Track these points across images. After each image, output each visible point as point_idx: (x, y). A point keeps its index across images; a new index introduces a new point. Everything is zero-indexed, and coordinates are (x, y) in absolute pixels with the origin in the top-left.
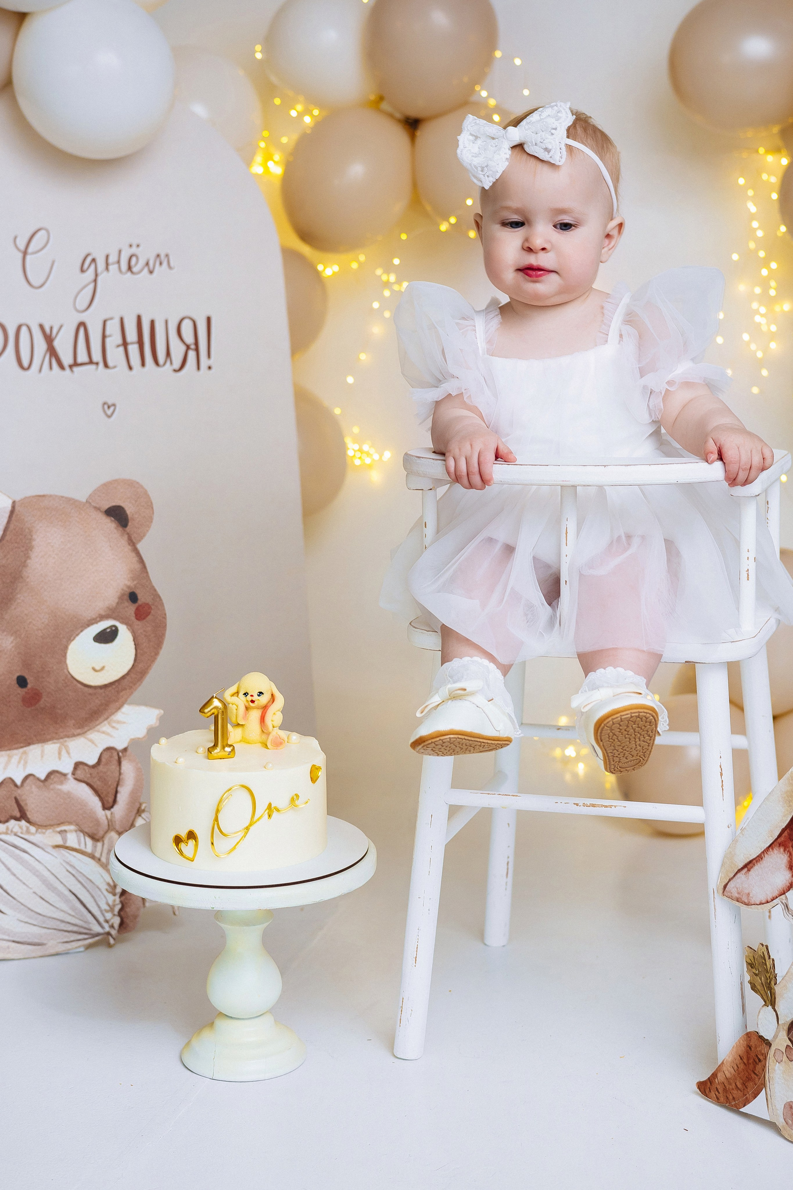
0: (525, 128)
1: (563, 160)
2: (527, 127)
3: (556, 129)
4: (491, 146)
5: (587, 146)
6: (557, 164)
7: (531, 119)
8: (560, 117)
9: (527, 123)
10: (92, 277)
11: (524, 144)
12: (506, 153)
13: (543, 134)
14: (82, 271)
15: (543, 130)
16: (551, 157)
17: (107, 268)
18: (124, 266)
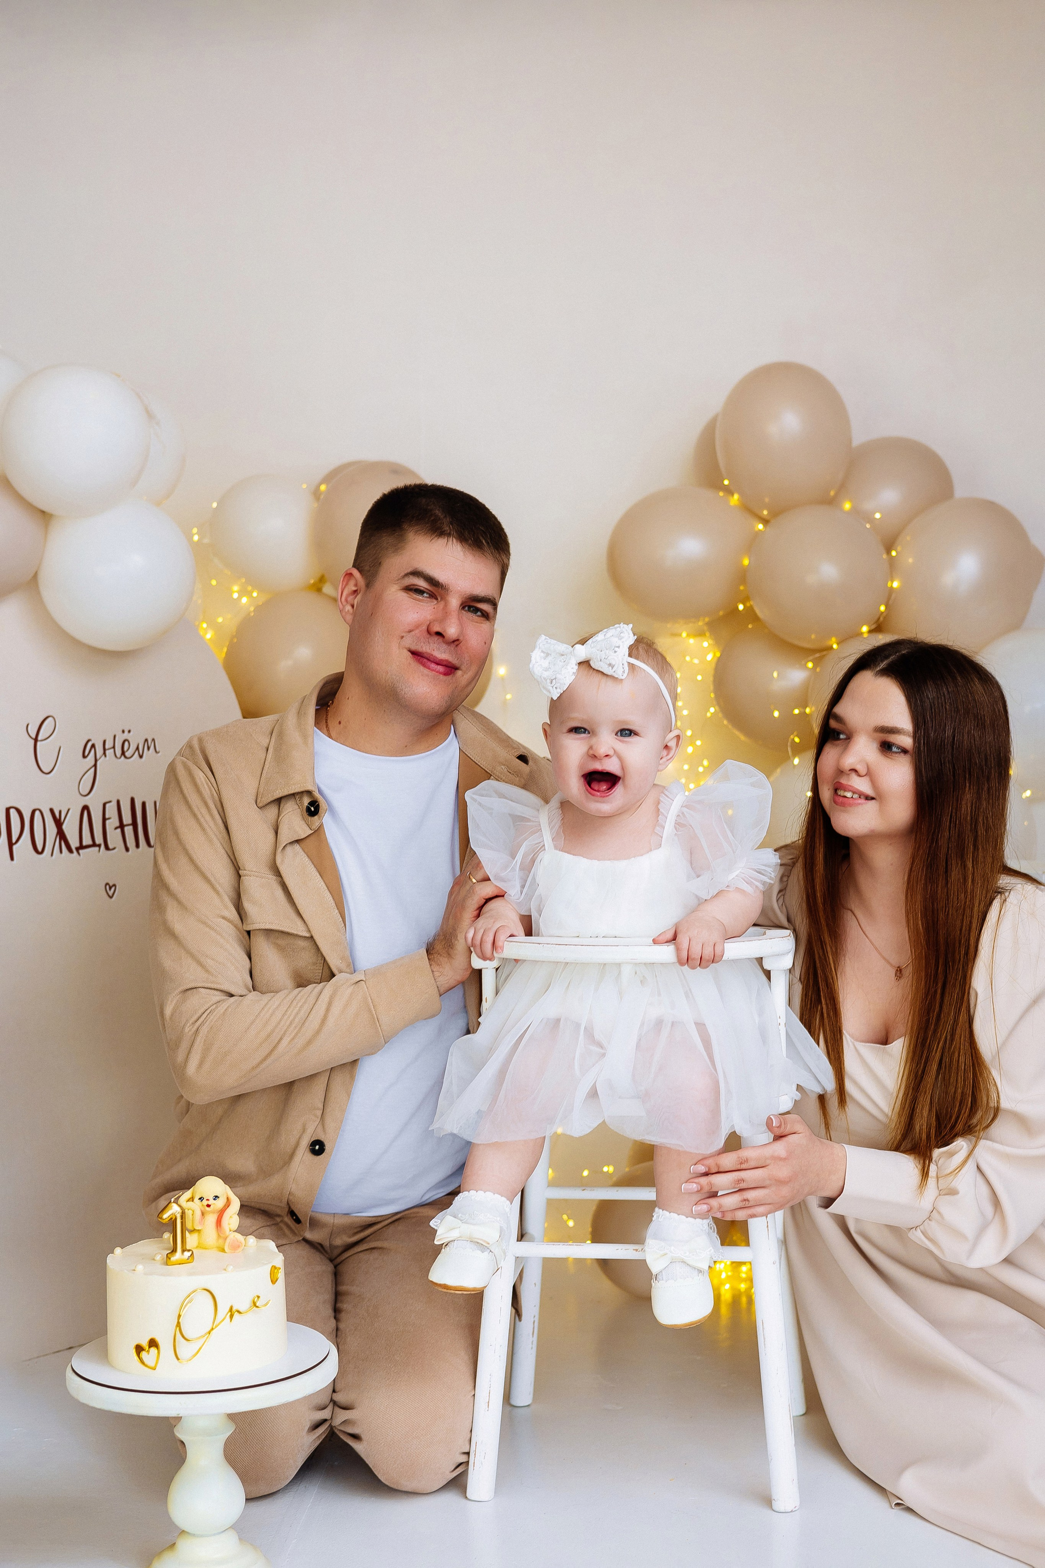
0: (591, 646)
1: (625, 675)
2: (592, 645)
3: (619, 647)
4: (560, 661)
5: (648, 666)
6: (620, 678)
7: (597, 638)
8: (623, 637)
9: (593, 642)
10: (93, 763)
11: (590, 660)
12: (573, 667)
13: (607, 651)
14: (84, 757)
15: (607, 648)
16: (614, 672)
17: (105, 753)
18: (119, 753)
